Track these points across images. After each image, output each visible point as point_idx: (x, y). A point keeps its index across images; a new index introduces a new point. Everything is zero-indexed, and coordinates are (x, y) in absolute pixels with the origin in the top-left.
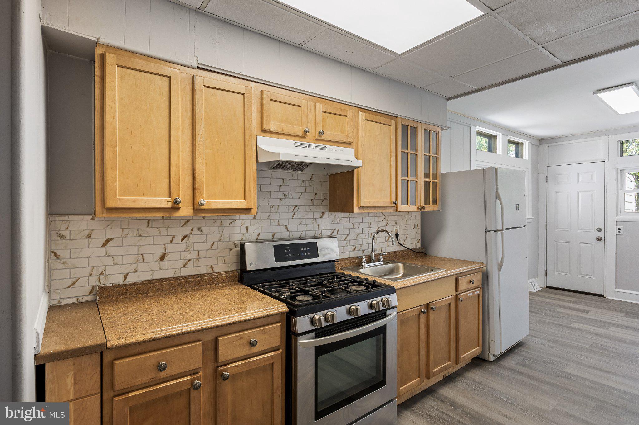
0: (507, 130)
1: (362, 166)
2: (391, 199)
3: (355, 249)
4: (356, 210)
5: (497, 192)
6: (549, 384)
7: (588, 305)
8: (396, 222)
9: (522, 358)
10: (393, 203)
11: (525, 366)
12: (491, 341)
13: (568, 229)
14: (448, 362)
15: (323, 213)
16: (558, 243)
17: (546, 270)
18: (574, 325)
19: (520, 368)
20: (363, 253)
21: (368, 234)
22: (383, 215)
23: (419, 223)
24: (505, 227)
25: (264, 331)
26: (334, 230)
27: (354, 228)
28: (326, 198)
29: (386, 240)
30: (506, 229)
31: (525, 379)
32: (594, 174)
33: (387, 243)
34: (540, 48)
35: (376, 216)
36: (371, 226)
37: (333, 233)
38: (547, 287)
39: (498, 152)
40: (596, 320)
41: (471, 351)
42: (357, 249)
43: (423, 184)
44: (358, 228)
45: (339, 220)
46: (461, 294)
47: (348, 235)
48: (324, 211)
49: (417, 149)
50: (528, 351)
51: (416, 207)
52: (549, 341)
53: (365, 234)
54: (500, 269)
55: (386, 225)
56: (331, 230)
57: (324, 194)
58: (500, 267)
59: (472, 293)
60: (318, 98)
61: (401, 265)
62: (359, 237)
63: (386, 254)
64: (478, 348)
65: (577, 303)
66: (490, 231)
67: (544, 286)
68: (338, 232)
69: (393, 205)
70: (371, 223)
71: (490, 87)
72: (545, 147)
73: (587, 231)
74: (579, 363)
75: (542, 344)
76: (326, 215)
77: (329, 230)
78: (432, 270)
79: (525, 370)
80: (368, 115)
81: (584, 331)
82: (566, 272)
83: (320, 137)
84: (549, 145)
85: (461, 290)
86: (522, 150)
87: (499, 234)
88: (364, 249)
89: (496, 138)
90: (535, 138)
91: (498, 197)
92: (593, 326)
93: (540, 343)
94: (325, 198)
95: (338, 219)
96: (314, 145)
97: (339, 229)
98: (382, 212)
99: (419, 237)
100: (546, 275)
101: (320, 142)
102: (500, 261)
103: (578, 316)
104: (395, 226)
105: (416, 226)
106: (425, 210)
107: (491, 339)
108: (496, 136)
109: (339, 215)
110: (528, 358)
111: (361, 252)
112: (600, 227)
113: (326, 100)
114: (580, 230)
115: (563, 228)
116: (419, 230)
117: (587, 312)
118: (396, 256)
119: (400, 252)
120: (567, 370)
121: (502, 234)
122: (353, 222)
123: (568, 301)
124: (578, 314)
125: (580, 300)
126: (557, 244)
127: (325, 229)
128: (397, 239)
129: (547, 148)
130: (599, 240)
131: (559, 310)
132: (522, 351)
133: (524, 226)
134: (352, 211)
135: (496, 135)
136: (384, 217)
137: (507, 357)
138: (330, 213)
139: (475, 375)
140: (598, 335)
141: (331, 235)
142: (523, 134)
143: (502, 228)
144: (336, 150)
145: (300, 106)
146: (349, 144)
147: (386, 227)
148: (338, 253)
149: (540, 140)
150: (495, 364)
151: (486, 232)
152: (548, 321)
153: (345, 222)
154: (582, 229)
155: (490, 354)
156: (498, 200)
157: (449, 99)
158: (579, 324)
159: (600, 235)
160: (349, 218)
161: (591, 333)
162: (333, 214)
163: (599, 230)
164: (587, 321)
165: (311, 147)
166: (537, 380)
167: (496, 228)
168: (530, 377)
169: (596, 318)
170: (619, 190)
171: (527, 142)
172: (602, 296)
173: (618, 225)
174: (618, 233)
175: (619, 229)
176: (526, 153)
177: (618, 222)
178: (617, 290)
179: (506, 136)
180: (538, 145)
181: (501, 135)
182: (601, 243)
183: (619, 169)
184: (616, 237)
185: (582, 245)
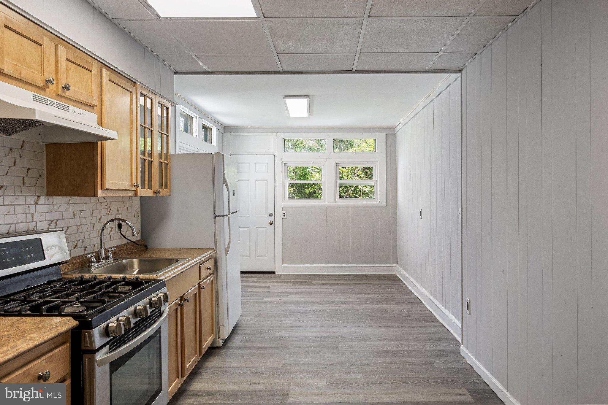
0: (204, 114)
1: (117, 138)
2: (132, 181)
3: (76, 245)
4: (100, 193)
5: (224, 177)
6: (271, 348)
7: (267, 282)
8: (118, 210)
9: (243, 336)
10: (135, 186)
11: (247, 341)
12: (220, 326)
13: (248, 215)
14: (195, 356)
15: (39, 197)
16: (240, 229)
18: (266, 299)
19: (245, 345)
20: (85, 251)
21: (90, 225)
22: (105, 201)
23: (139, 211)
24: (231, 212)
25: (53, 358)
26: (52, 221)
27: (74, 218)
28: (42, 177)
29: (109, 232)
30: (231, 213)
31: (254, 351)
32: (267, 165)
33: (109, 235)
34: (276, 56)
35: (98, 202)
36: (93, 216)
37: (50, 225)
39: (194, 135)
40: (277, 292)
41: (209, 340)
42: (78, 246)
43: (158, 164)
44: (80, 218)
45: (58, 208)
46: (203, 282)
47: (68, 227)
48: (39, 195)
49: (152, 124)
50: (244, 329)
51: (152, 191)
52: (255, 316)
53: (88, 225)
54: (226, 255)
55: (109, 214)
56: (48, 222)
57: (39, 170)
58: (227, 251)
59: (209, 280)
60: (60, 39)
61: (135, 261)
62: (80, 230)
63: (114, 250)
64: (212, 335)
65: (259, 281)
66: (218, 216)
68: (56, 223)
69: (134, 188)
70: (93, 210)
71: (221, 74)
72: (227, 135)
73: (262, 216)
74: (282, 327)
75: (251, 321)
76: (42, 200)
77: (45, 221)
78: (177, 261)
79: (249, 345)
80: (112, 75)
81: (274, 302)
82: (247, 256)
83: (64, 92)
84: (232, 134)
85: (202, 278)
86: (211, 135)
87: (226, 219)
88: (86, 245)
89: (193, 120)
90: (221, 125)
91: (225, 182)
92: (278, 297)
93: (249, 320)
94: (40, 176)
95: (57, 206)
96: (56, 103)
97: (57, 220)
98: (104, 197)
99: (140, 228)
101: (62, 99)
102: (226, 246)
103: (265, 292)
104: (117, 214)
105: (136, 215)
106: (159, 195)
107: (220, 324)
108: (193, 118)
109: (57, 200)
110: (247, 334)
111: (83, 249)
112: (271, 212)
113: (69, 45)
115: (244, 215)
116: (139, 218)
117: (269, 287)
118: (120, 251)
119: (122, 246)
120: (277, 334)
121: (229, 218)
122: (73, 210)
123: (253, 282)
124: (264, 291)
125: (260, 279)
127: (41, 220)
128: (120, 230)
129: (230, 136)
130: (271, 223)
131: (250, 290)
132: (241, 330)
133: (236, 212)
134: (95, 194)
135: (193, 116)
136: (106, 203)
137: (231, 339)
138: (47, 197)
139: (213, 363)
140: (284, 303)
141: (48, 228)
142: (214, 120)
143: (229, 212)
144: (80, 114)
145: (41, 45)
146: (91, 106)
147: (109, 215)
148: (67, 251)
149: (224, 128)
150: (224, 348)
151: (215, 218)
152: (247, 300)
153: (64, 210)
154: (258, 215)
155: (219, 340)
156: (224, 185)
157: (176, 73)
158: (269, 298)
159: (272, 219)
160: (69, 204)
161: (279, 303)
162: (51, 198)
163: (271, 215)
164: (273, 294)
165: (52, 104)
166: (262, 348)
167: (224, 213)
168: (255, 348)
169: (277, 291)
170: (284, 180)
171: (215, 127)
172: (274, 273)
173: (283, 210)
174: (284, 217)
175: (284, 214)
176: (214, 139)
177: (283, 208)
178: (284, 265)
179: (201, 120)
180: (223, 132)
181: (198, 118)
182: (273, 226)
183: (284, 163)
184: (282, 220)
185: (258, 229)
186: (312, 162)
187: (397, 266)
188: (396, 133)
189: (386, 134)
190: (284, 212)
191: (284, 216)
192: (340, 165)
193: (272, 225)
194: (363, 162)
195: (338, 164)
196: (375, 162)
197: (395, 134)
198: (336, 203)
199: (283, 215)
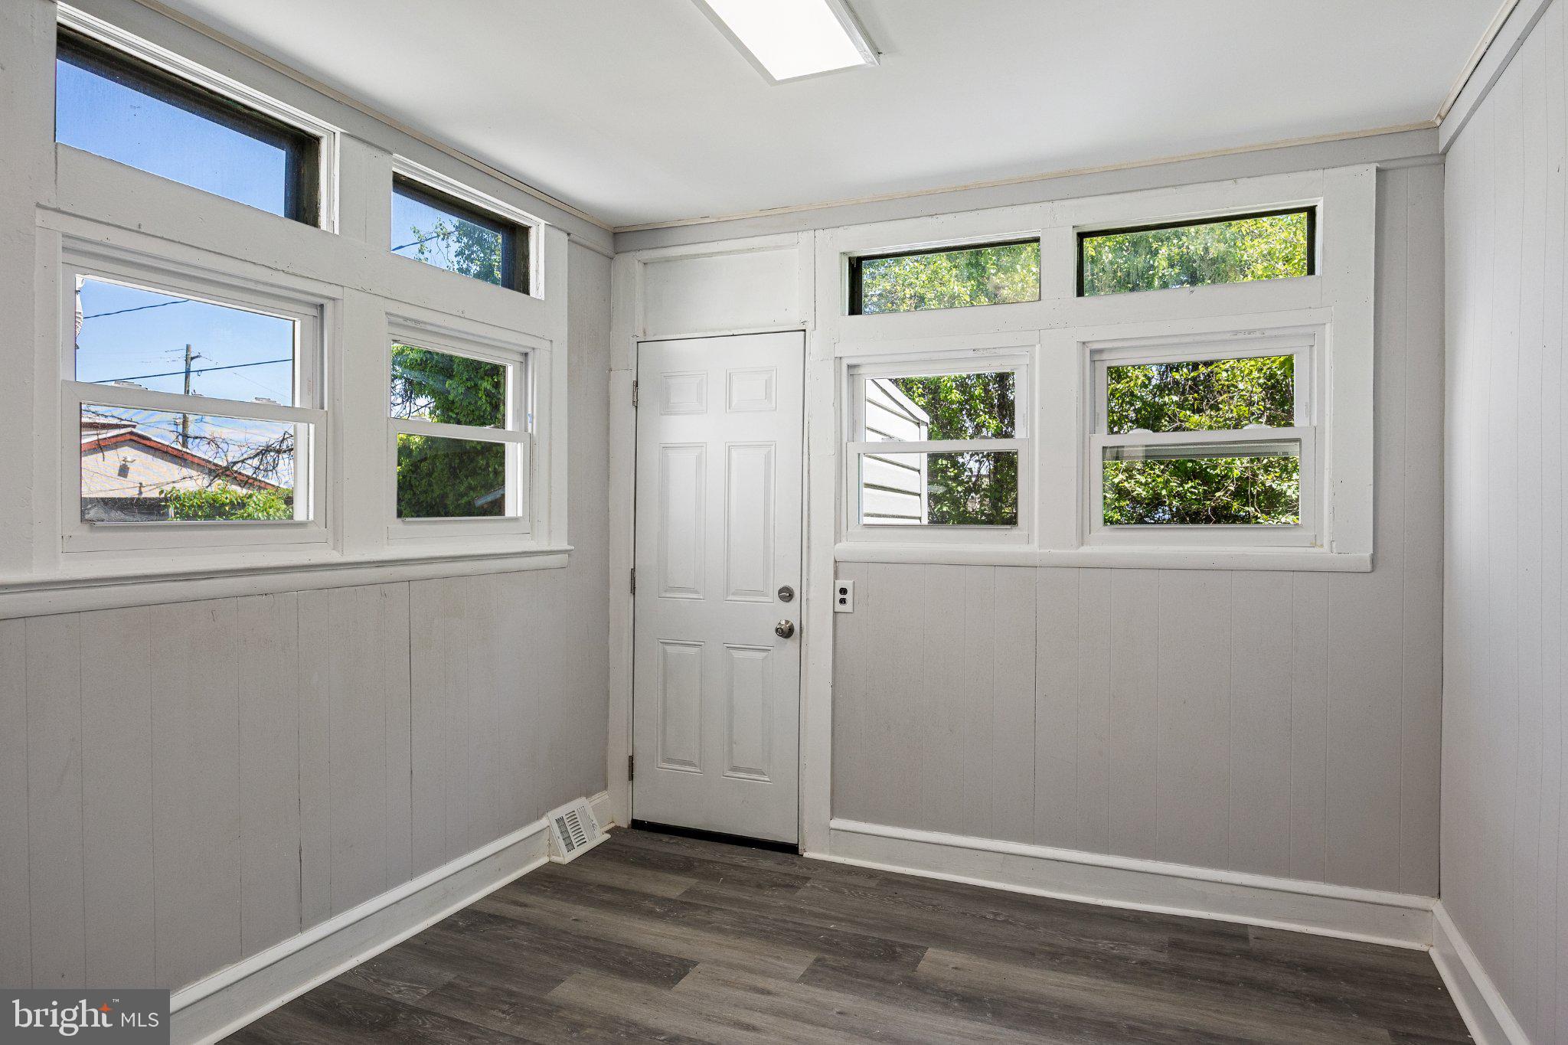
13: (696, 592)
16: (668, 648)
17: (631, 759)
32: (773, 378)
38: (637, 825)
39: (323, 222)
67: (625, 824)
72: (627, 260)
73: (751, 599)
82: (691, 764)
84: (647, 255)
86: (526, 256)
89: (318, 149)
90: (577, 213)
100: (631, 777)
108: (317, 141)
112: (788, 585)
114: (733, 594)
115: (682, 589)
126: (665, 652)
129: (639, 267)
130: (786, 632)
149: (615, 234)
154: (737, 592)
159: (788, 613)
163: (786, 594)
170: (845, 440)
171: (543, 222)
172: (792, 849)
173: (840, 574)
174: (840, 607)
175: (843, 591)
176: (537, 271)
177: (841, 566)
178: (838, 823)
179: (387, 157)
180: (609, 251)
181: (338, 135)
182: (791, 644)
183: (845, 362)
184: (831, 618)
185: (736, 654)
186: (971, 354)
187: (1437, 906)
188: (1445, 153)
189: (1378, 170)
190: (840, 584)
191: (843, 601)
192: (1113, 356)
193: (789, 641)
194: (1236, 333)
195: (1100, 351)
196: (1310, 330)
197: (1440, 159)
198: (1085, 550)
199: (839, 596)
